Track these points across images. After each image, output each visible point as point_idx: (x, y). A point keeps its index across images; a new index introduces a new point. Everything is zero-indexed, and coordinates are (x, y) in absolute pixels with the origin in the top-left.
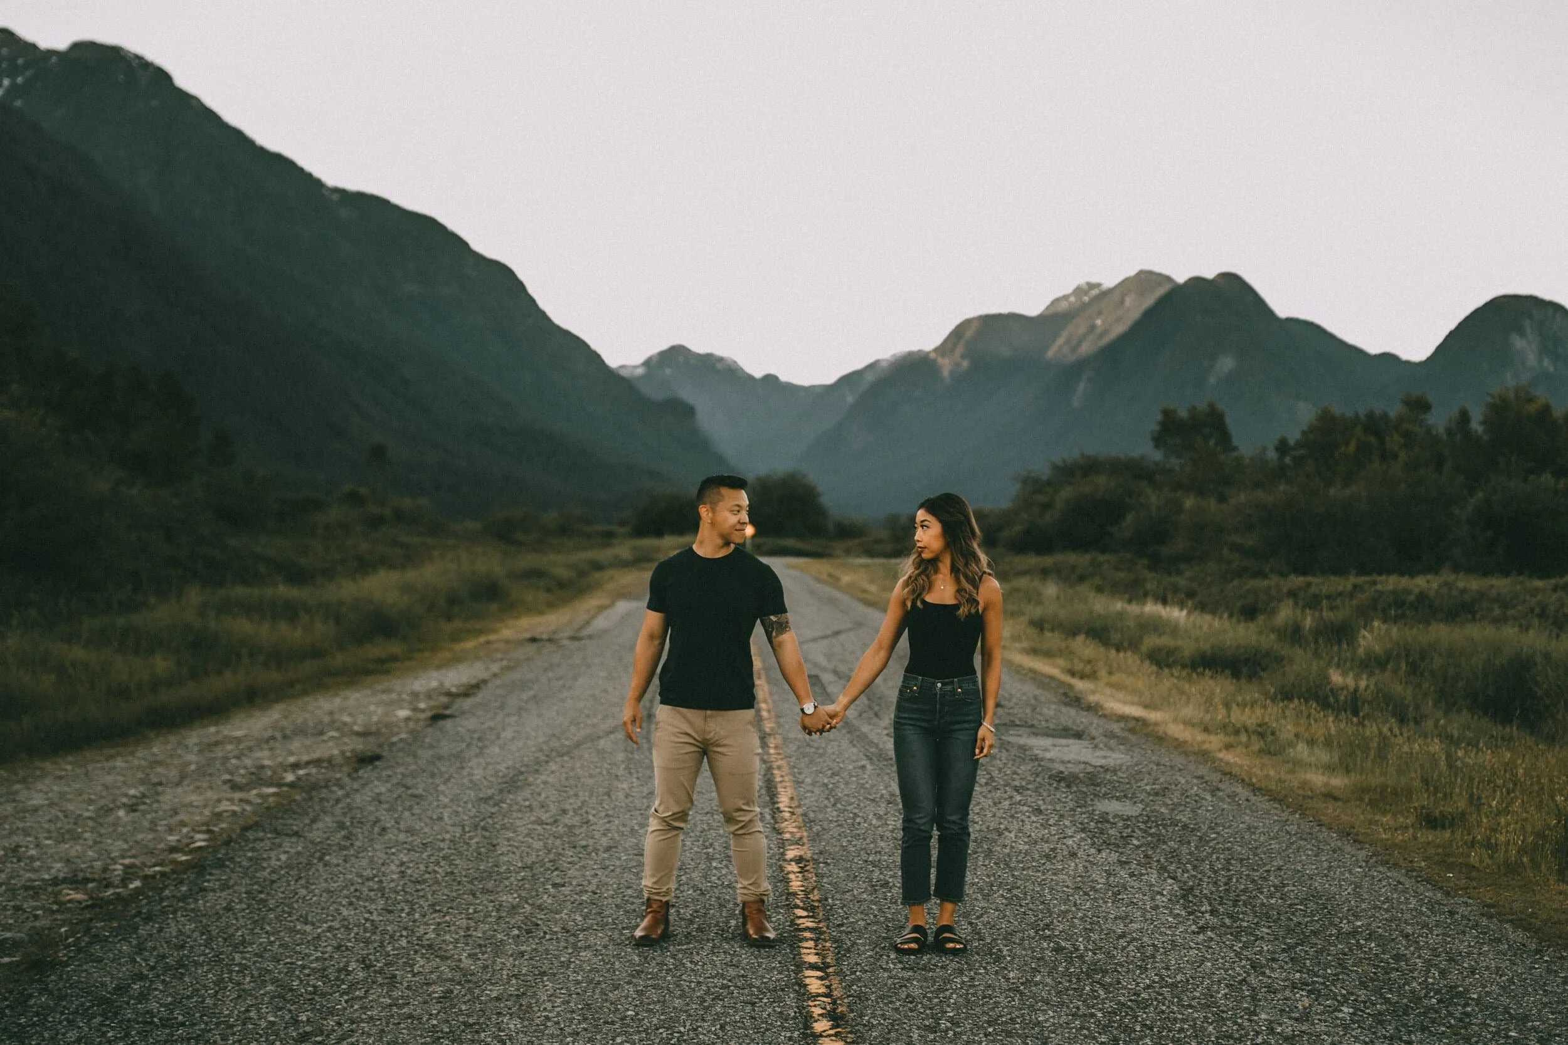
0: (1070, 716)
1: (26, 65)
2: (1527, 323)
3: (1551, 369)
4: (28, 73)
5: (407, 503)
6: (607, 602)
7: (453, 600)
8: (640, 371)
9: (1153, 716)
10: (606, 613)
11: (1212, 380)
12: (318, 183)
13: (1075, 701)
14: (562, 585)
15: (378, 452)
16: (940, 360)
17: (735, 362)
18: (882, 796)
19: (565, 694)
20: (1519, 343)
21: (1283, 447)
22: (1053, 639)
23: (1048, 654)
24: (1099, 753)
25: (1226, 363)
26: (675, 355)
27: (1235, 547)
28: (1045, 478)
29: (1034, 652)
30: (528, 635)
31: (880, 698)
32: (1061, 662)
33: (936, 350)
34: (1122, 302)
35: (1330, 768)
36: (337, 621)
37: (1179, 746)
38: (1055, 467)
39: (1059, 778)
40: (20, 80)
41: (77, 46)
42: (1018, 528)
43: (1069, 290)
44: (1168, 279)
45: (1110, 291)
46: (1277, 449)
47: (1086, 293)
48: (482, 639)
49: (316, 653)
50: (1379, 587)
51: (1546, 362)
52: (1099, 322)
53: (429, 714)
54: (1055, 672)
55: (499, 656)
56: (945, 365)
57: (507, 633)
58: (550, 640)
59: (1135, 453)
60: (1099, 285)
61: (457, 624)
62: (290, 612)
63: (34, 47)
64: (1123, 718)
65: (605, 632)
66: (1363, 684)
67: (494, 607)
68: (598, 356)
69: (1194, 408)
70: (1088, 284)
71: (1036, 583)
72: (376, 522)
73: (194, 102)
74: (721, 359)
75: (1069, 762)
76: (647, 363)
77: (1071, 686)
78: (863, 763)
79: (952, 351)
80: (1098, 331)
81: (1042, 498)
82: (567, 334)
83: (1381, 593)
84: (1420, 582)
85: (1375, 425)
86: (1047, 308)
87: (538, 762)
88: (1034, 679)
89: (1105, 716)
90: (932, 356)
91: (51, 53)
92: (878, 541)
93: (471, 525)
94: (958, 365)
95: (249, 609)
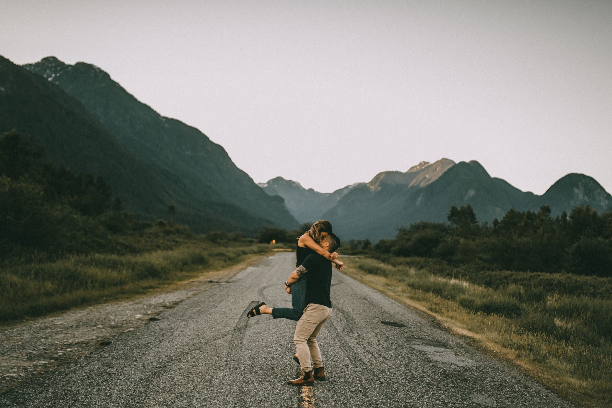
0: (437, 334)
1: (60, 70)
2: (580, 184)
3: (588, 200)
4: (61, 72)
5: (182, 227)
6: (245, 267)
7: (185, 263)
8: (266, 185)
9: (478, 337)
10: (244, 271)
11: (466, 198)
12: (158, 115)
13: (437, 325)
14: (230, 259)
15: (172, 208)
16: (371, 187)
17: (299, 184)
18: (359, 390)
19: (213, 310)
20: (577, 191)
21: (496, 222)
22: (420, 293)
23: (418, 300)
24: (459, 358)
25: (471, 193)
26: (279, 180)
27: (480, 258)
28: (408, 229)
29: (412, 298)
30: (209, 280)
31: (352, 320)
32: (424, 303)
33: (369, 183)
34: (436, 169)
35: (573, 373)
36: (133, 270)
37: (495, 355)
38: (412, 226)
39: (446, 375)
40: (58, 75)
41: (78, 64)
42: (397, 247)
43: (417, 164)
44: (453, 162)
45: (432, 165)
46: (494, 223)
47: (423, 166)
48: (191, 280)
49: (121, 283)
50: (541, 277)
51: (586, 198)
52: (427, 176)
53: (150, 317)
54: (424, 309)
55: (194, 288)
56: (372, 188)
57: (202, 278)
58: (217, 282)
59: (441, 222)
60: (428, 163)
61: (184, 273)
62: (114, 265)
63: (63, 63)
64: (462, 337)
65: (240, 279)
66: (569, 326)
67: (200, 267)
68: (252, 179)
69: (463, 207)
70: (424, 162)
71: (407, 268)
72: (168, 233)
73: (117, 85)
74: (294, 183)
75: (446, 363)
76: (268, 183)
77: (434, 318)
78: (347, 362)
79: (375, 183)
80: (427, 179)
81: (406, 237)
82: (242, 171)
83: (542, 279)
84: (556, 276)
85: (530, 216)
86: (409, 170)
87: (183, 354)
88: (416, 312)
89: (454, 335)
90: (368, 185)
91: (69, 66)
92: (347, 249)
93: (202, 236)
94: (377, 189)
95: (98, 264)
